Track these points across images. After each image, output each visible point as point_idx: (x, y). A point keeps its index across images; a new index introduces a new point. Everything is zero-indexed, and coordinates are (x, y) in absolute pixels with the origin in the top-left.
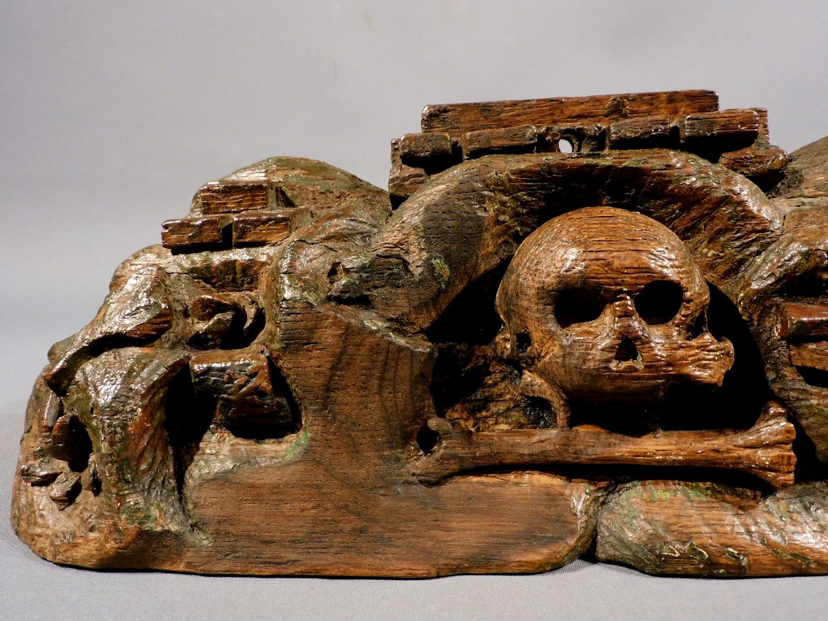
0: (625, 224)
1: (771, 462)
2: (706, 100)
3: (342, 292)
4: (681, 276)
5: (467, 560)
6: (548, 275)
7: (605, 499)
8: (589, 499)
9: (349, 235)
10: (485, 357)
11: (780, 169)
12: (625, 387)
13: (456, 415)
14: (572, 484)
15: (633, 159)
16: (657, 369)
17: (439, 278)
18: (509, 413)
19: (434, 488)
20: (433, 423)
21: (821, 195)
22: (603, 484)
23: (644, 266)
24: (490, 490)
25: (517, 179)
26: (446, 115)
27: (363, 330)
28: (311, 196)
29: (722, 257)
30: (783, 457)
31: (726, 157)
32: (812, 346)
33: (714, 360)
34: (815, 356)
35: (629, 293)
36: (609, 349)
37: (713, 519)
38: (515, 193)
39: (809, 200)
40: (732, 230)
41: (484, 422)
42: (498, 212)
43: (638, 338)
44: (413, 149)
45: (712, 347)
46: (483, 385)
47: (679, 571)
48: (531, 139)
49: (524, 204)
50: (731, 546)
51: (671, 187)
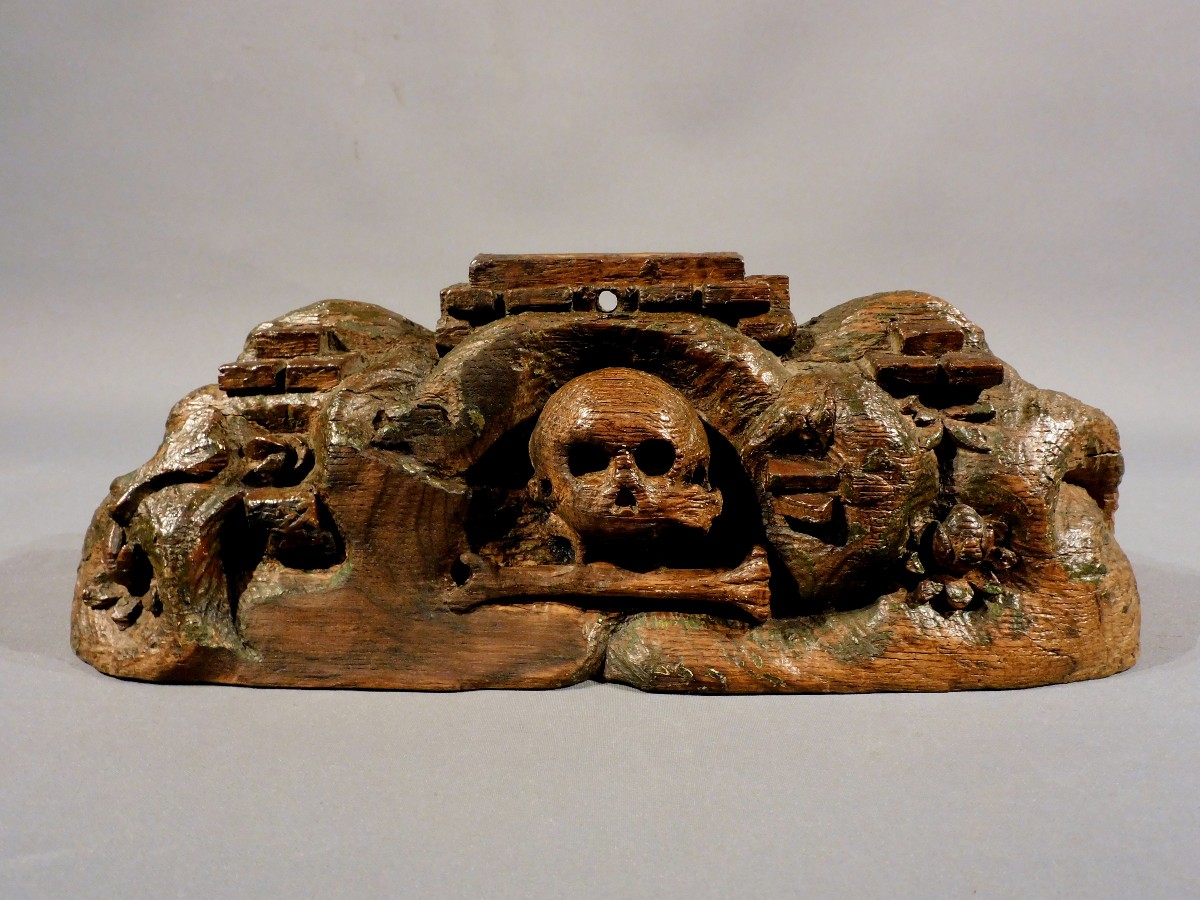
1: (749, 596)
2: (732, 266)
3: (384, 438)
4: (674, 435)
6: (563, 431)
7: (615, 628)
8: (600, 627)
9: (394, 384)
10: (518, 499)
11: (789, 336)
12: (623, 529)
13: (487, 552)
14: (586, 614)
15: (655, 323)
16: (649, 514)
17: (475, 427)
18: (536, 551)
19: (464, 615)
20: (465, 558)
21: (827, 360)
22: (613, 615)
23: (640, 426)
24: (513, 618)
25: (551, 337)
26: (490, 270)
27: (402, 473)
28: (362, 341)
29: (731, 415)
30: (759, 591)
31: (743, 322)
32: (787, 498)
33: (699, 507)
34: (790, 506)
35: (627, 449)
36: (611, 496)
37: (702, 645)
38: (549, 349)
39: (817, 364)
40: (737, 392)
41: (513, 558)
42: (533, 367)
43: (634, 487)
44: (459, 303)
45: (697, 496)
46: (514, 524)
47: (669, 688)
48: (568, 299)
49: (559, 359)
50: (713, 667)
51: (688, 350)
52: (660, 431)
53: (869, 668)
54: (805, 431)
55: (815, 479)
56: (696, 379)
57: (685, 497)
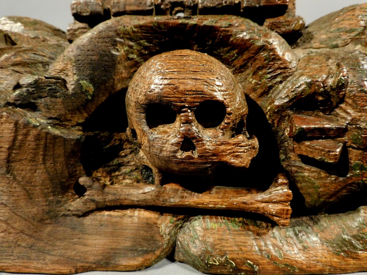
0: (193, 61)
1: (276, 213)
3: (15, 100)
4: (225, 97)
5: (94, 263)
6: (141, 94)
7: (182, 226)
8: (172, 226)
9: (32, 63)
10: (120, 140)
11: (299, 30)
12: (186, 168)
13: (99, 175)
14: (163, 217)
15: (209, 21)
16: (206, 157)
17: (86, 93)
18: (132, 173)
19: (81, 218)
20: (83, 180)
21: (323, 47)
22: (181, 217)
23: (199, 90)
24: (114, 220)
25: (138, 31)
28: (26, 40)
29: (260, 84)
30: (283, 210)
31: (268, 22)
32: (307, 143)
33: (244, 152)
34: (309, 149)
35: (189, 108)
36: (177, 144)
37: (241, 242)
38: (138, 40)
39: (316, 50)
40: (266, 67)
41: (117, 178)
42: (127, 52)
43: (194, 138)
44: (79, 10)
45: (243, 144)
46: (118, 156)
47: (218, 272)
48: (150, 6)
49: (146, 48)
50: (249, 259)
51: (231, 39)
52: (215, 93)
53: (356, 258)
54: (321, 94)
55: (330, 129)
56: (235, 61)
57: (234, 145)
